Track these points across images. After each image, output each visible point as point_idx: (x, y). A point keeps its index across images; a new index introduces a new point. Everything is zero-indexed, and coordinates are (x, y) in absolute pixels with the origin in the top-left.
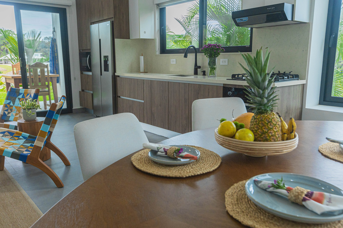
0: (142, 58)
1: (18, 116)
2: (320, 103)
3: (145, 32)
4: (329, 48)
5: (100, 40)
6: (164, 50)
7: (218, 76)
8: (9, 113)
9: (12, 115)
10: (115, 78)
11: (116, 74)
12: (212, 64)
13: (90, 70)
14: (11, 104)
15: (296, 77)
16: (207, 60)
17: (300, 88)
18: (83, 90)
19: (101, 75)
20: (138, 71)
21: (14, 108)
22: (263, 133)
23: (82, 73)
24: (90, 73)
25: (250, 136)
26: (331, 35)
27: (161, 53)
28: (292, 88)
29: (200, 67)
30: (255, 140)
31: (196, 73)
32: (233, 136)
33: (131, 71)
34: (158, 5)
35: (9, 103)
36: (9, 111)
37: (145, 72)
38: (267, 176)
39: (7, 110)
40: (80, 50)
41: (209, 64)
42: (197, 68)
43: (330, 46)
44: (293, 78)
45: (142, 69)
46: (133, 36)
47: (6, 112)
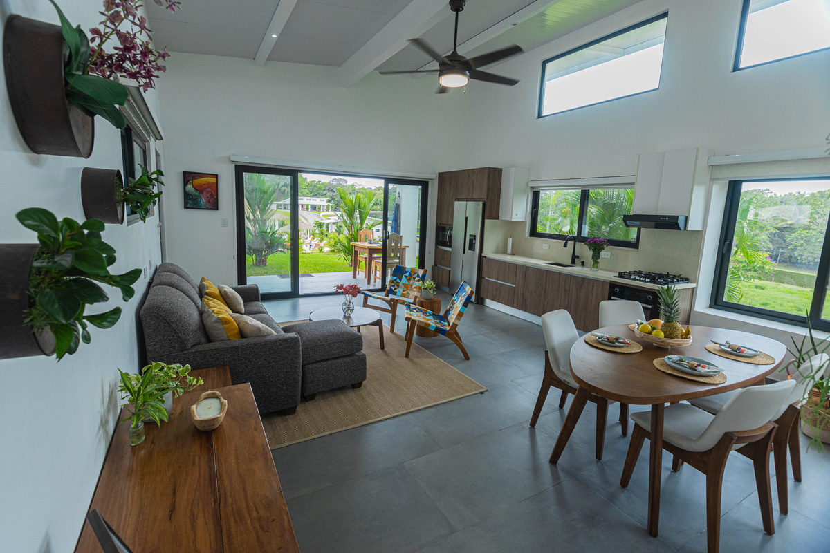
0: (510, 240)
1: (406, 292)
2: (711, 306)
3: (517, 215)
4: (723, 254)
5: (467, 218)
6: (533, 233)
7: (602, 269)
8: (395, 289)
9: (399, 291)
10: (481, 258)
11: (483, 255)
12: (596, 257)
13: (450, 246)
14: (398, 280)
15: (686, 280)
16: (591, 253)
17: (690, 291)
18: (436, 265)
19: (464, 253)
20: (505, 252)
21: (401, 284)
22: (670, 334)
23: (436, 248)
24: (450, 249)
25: (662, 334)
26: (725, 241)
27: (530, 236)
28: (682, 291)
29: (578, 257)
30: (665, 337)
31: (573, 262)
32: (650, 333)
33: (497, 252)
34: (532, 188)
35: (396, 280)
36: (396, 287)
37: (513, 254)
38: (676, 356)
39: (393, 286)
40: (437, 224)
41: (593, 258)
42: (574, 258)
43: (724, 252)
44: (683, 281)
45: (509, 250)
46: (503, 217)
47: (393, 288)
